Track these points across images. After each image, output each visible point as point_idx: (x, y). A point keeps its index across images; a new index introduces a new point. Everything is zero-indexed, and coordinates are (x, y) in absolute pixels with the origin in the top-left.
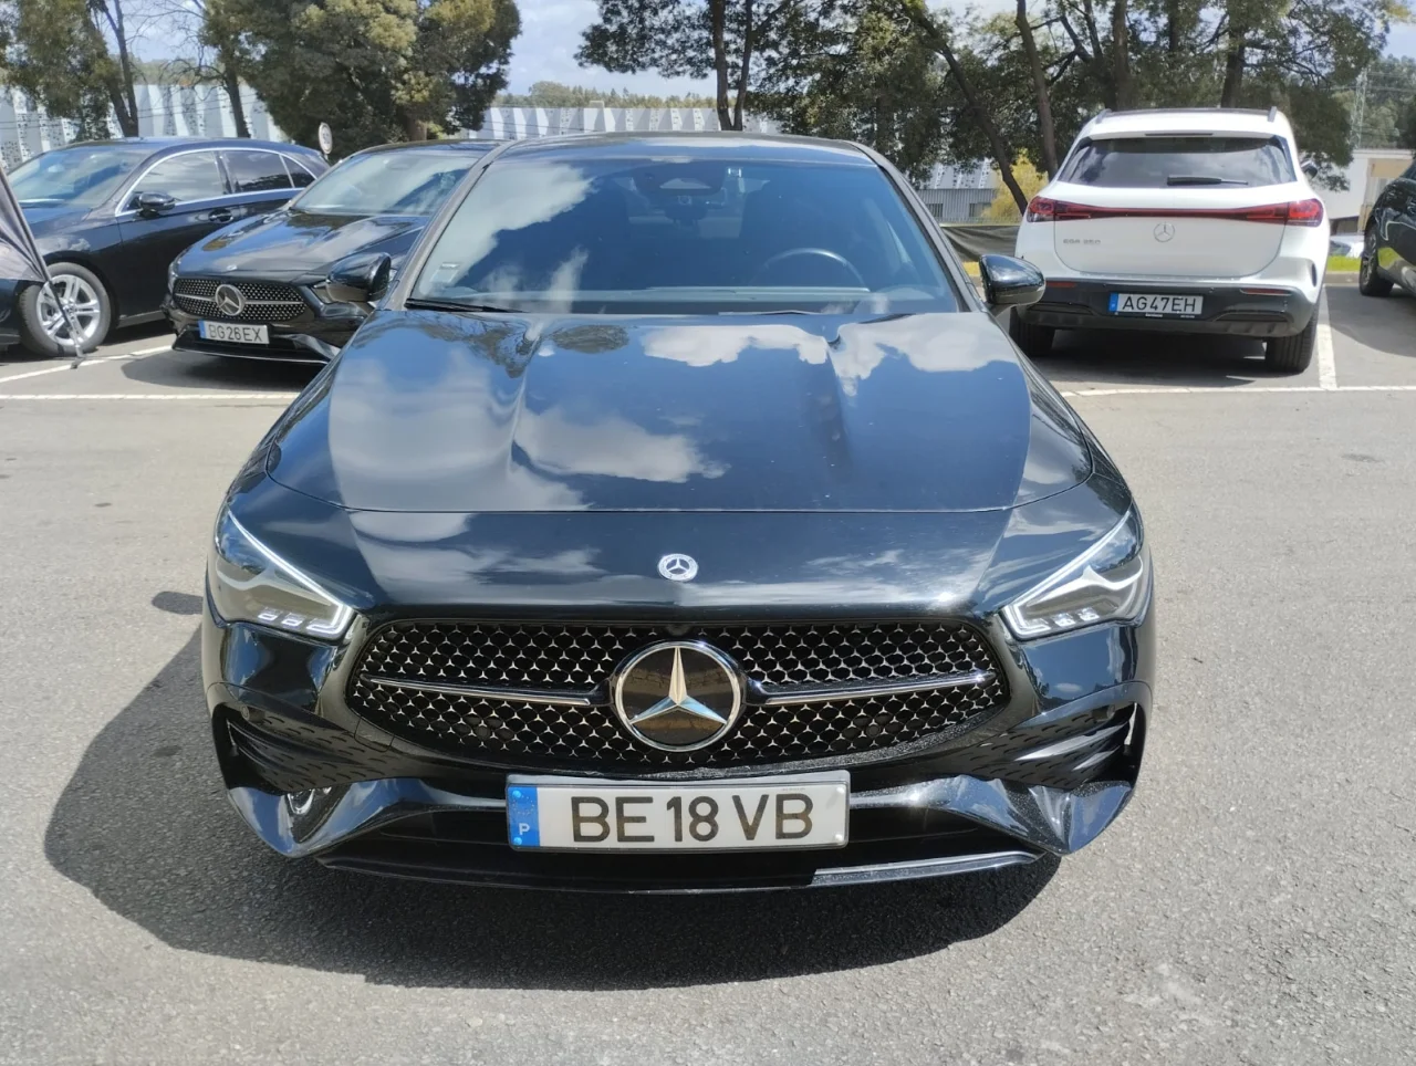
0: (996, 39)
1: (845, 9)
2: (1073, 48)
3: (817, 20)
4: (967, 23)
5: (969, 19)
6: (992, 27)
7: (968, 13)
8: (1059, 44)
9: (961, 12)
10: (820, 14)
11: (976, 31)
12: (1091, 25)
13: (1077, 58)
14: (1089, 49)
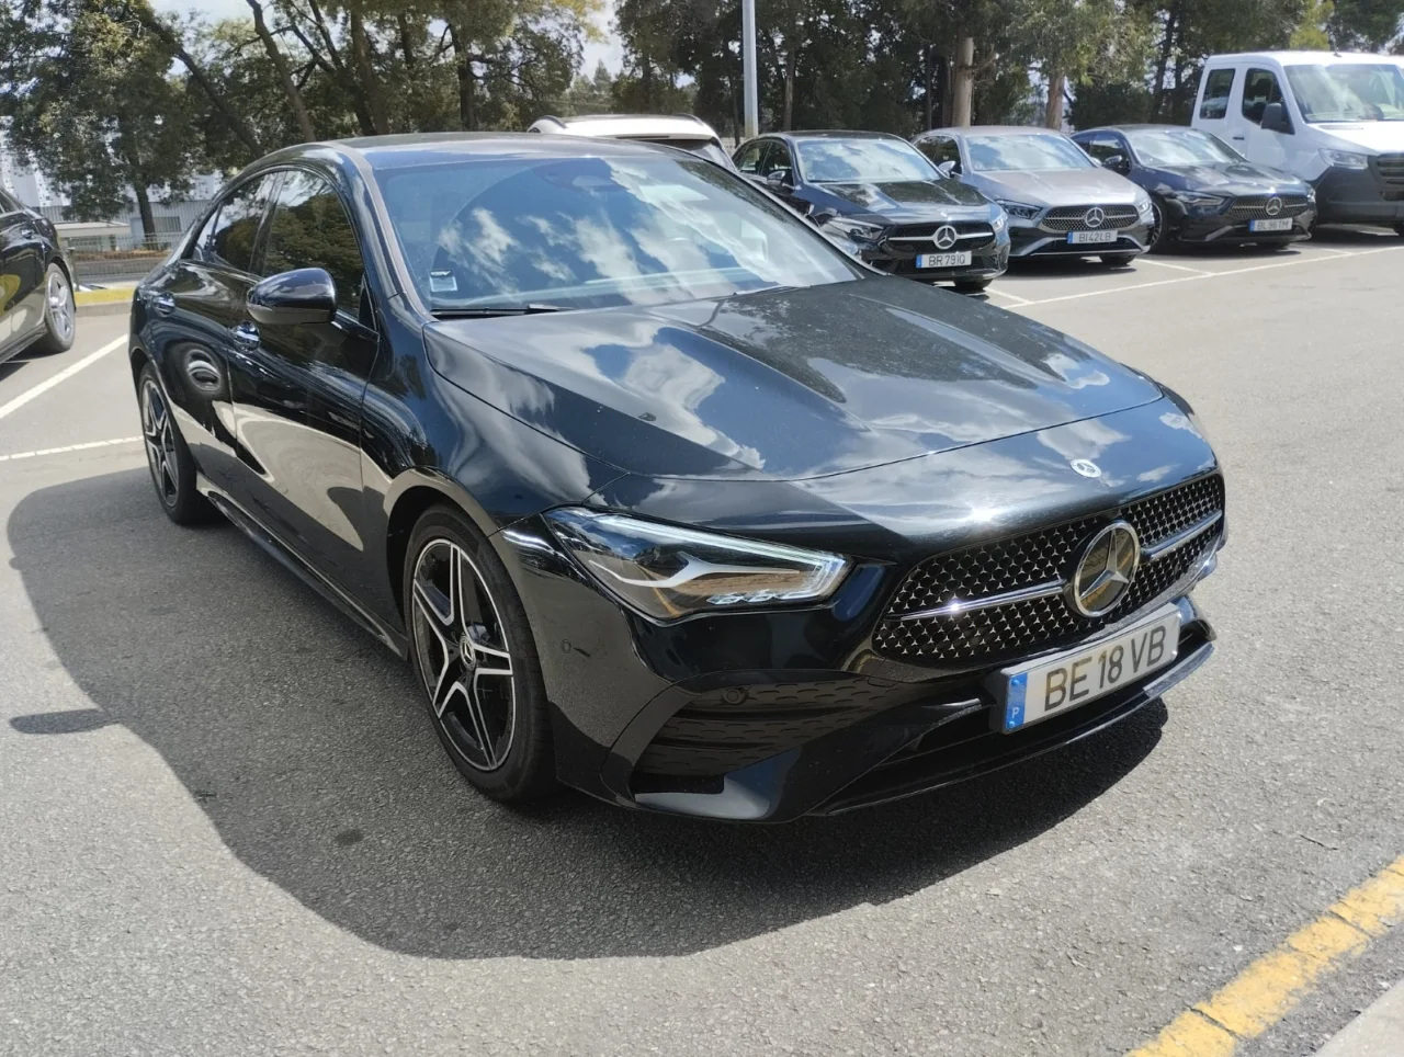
0: (226, 46)
1: (54, 8)
2: (309, 57)
3: (22, 18)
4: (192, 28)
5: (194, 24)
6: (220, 33)
7: (192, 19)
8: (295, 53)
9: (185, 18)
10: (25, 11)
11: (204, 36)
12: (326, 35)
13: (317, 67)
14: (328, 58)
